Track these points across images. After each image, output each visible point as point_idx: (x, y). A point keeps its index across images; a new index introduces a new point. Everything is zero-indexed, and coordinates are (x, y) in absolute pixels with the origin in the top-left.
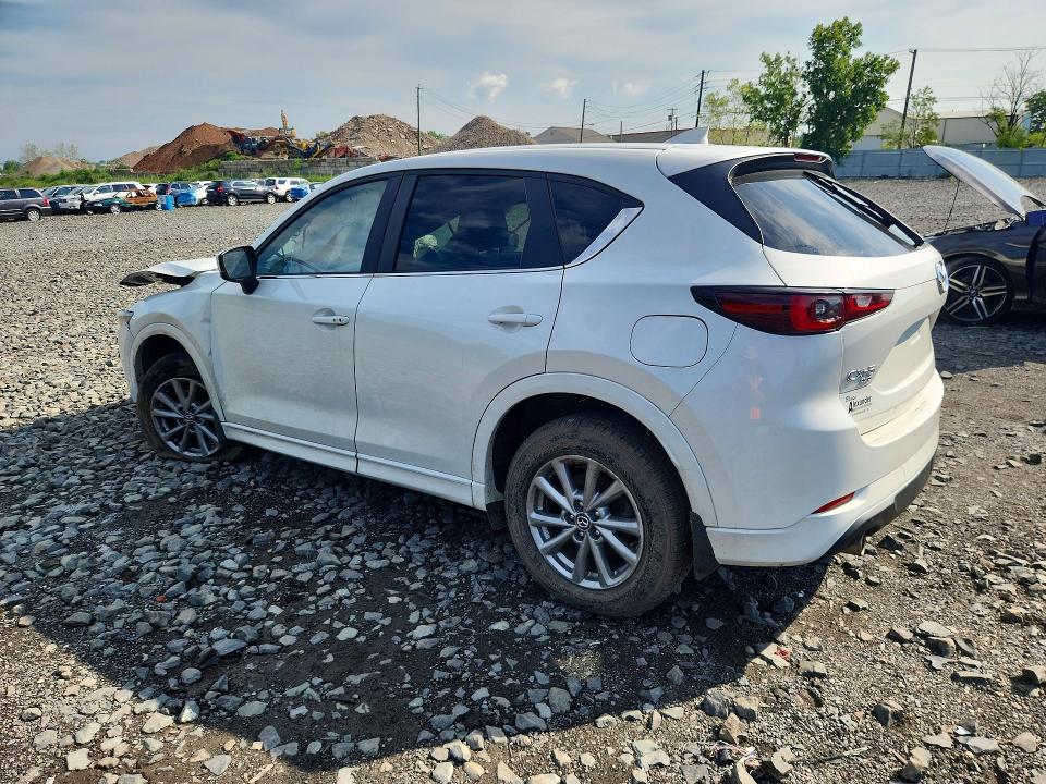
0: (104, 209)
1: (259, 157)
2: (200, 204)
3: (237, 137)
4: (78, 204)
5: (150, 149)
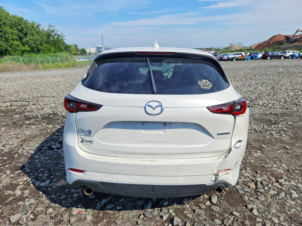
0: (232, 60)
1: (293, 44)
2: (259, 59)
3: (287, 38)
4: (226, 58)
5: (261, 43)
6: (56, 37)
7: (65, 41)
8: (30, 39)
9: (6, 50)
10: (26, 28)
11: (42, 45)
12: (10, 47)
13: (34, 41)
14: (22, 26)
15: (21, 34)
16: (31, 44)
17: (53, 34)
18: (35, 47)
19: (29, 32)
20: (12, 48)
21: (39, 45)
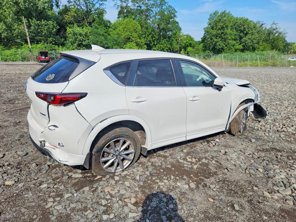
6: (277, 35)
7: (286, 39)
8: (249, 39)
9: (222, 49)
10: (248, 28)
11: (258, 44)
12: (226, 46)
13: (251, 40)
14: (245, 26)
15: (242, 34)
16: (248, 43)
17: (275, 31)
18: (252, 46)
19: (250, 32)
20: (227, 47)
21: (256, 43)
